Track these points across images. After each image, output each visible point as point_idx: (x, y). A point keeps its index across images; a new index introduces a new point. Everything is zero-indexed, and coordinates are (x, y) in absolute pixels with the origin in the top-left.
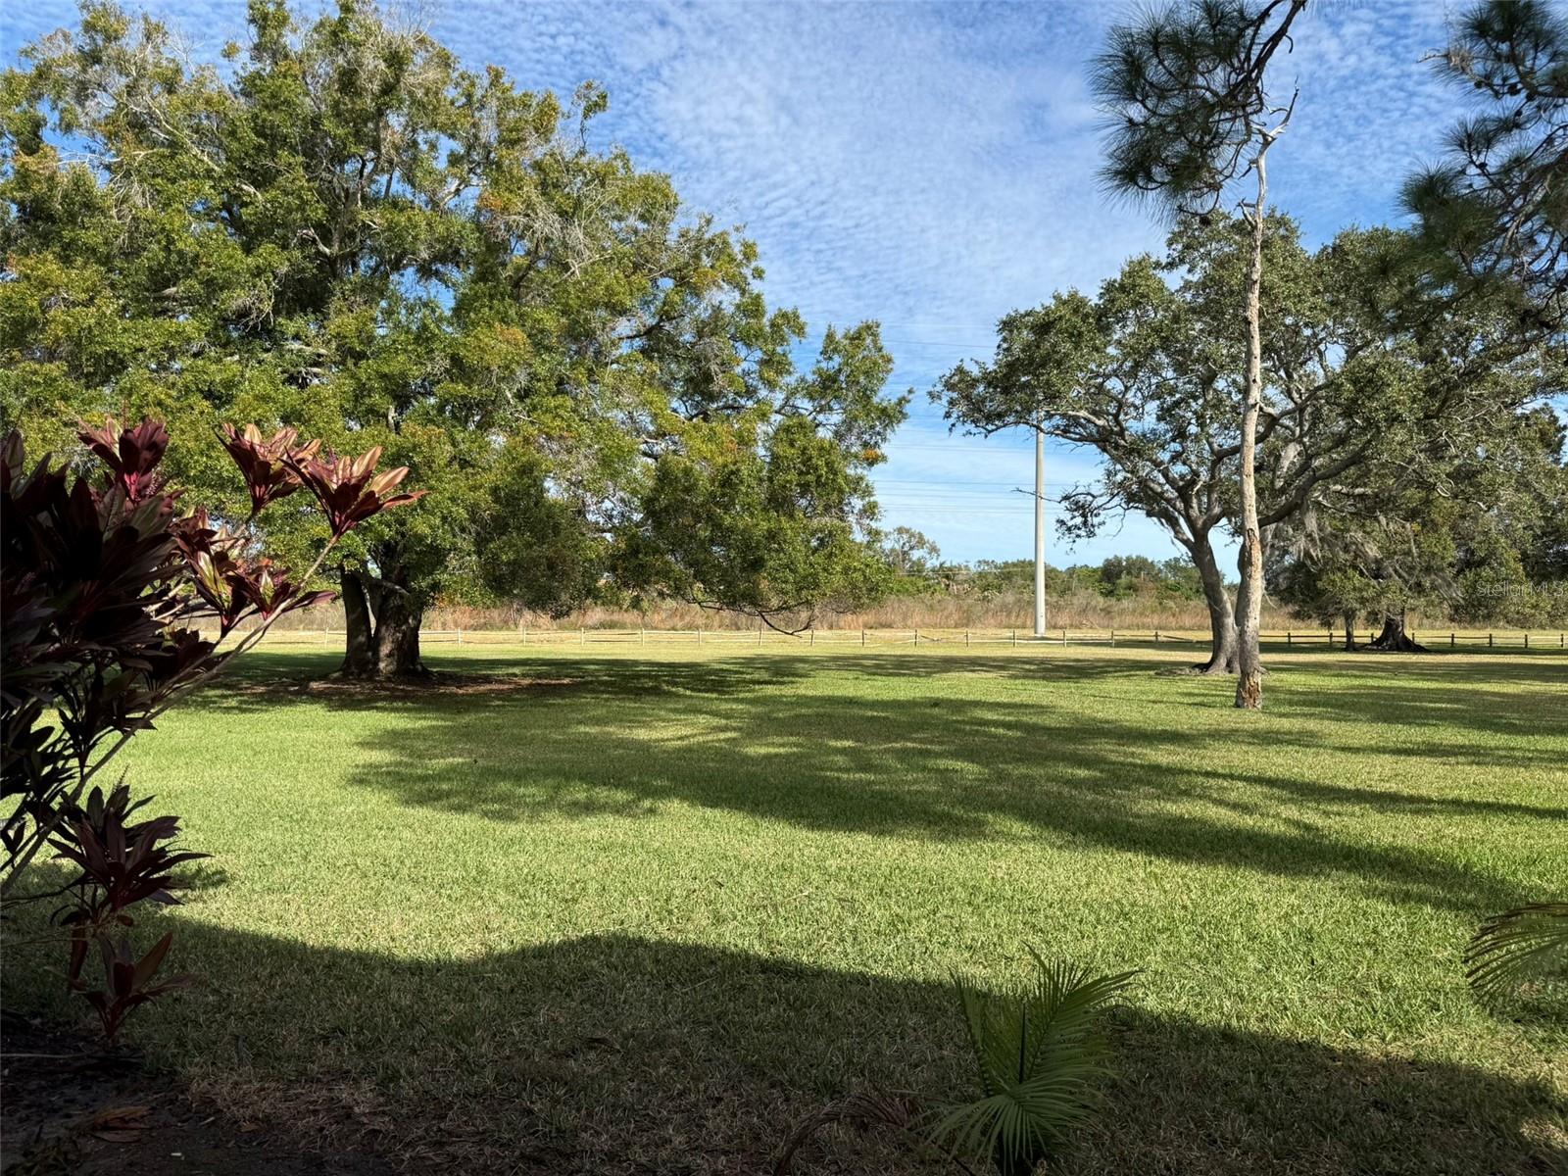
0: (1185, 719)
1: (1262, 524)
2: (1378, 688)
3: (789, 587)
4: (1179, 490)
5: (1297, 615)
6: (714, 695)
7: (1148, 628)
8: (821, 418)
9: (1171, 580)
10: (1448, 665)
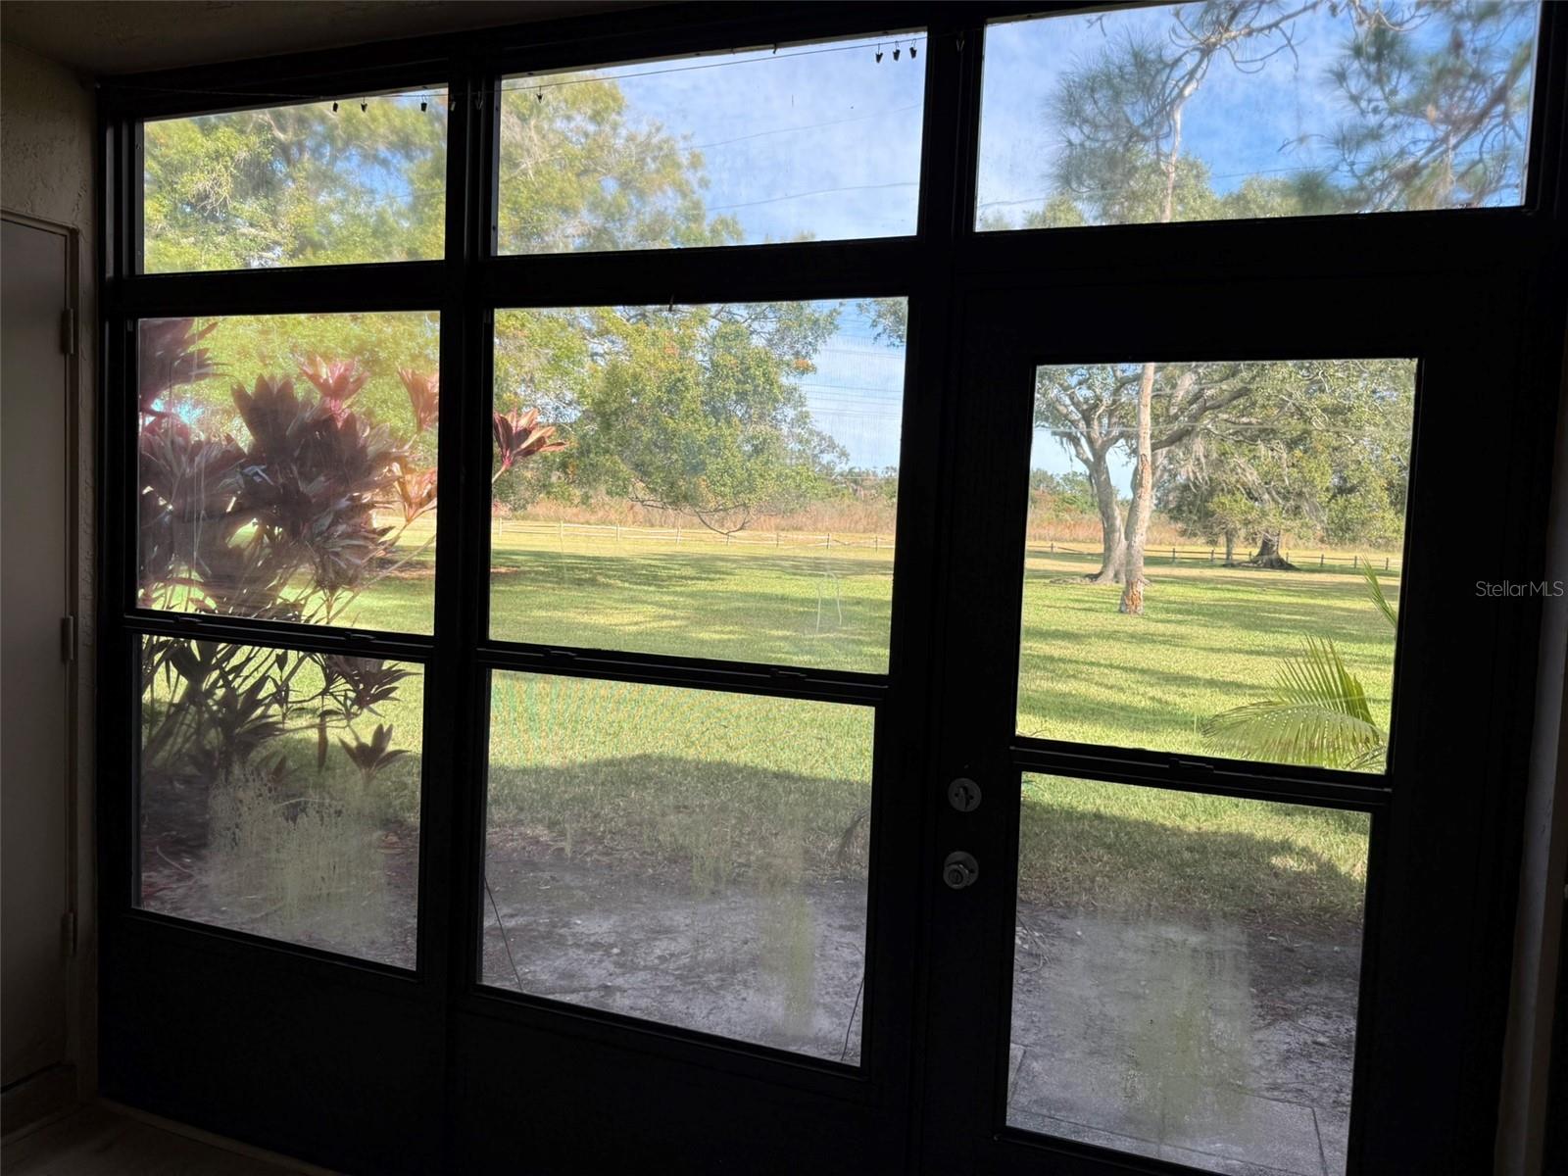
0: (1074, 621)
1: (1154, 448)
2: (1248, 601)
3: (727, 490)
4: (1083, 412)
5: (1183, 533)
6: (652, 588)
7: (1045, 539)
8: (756, 325)
9: (1068, 494)
10: (1312, 583)
